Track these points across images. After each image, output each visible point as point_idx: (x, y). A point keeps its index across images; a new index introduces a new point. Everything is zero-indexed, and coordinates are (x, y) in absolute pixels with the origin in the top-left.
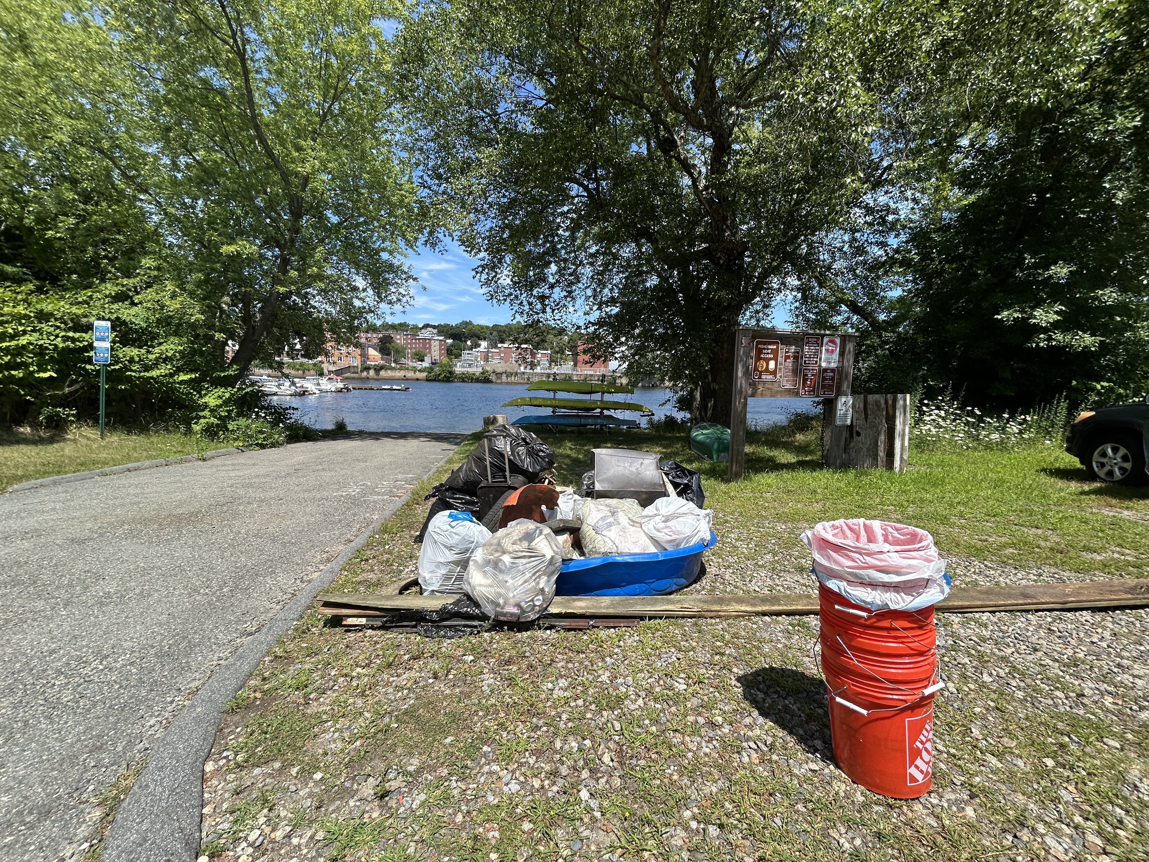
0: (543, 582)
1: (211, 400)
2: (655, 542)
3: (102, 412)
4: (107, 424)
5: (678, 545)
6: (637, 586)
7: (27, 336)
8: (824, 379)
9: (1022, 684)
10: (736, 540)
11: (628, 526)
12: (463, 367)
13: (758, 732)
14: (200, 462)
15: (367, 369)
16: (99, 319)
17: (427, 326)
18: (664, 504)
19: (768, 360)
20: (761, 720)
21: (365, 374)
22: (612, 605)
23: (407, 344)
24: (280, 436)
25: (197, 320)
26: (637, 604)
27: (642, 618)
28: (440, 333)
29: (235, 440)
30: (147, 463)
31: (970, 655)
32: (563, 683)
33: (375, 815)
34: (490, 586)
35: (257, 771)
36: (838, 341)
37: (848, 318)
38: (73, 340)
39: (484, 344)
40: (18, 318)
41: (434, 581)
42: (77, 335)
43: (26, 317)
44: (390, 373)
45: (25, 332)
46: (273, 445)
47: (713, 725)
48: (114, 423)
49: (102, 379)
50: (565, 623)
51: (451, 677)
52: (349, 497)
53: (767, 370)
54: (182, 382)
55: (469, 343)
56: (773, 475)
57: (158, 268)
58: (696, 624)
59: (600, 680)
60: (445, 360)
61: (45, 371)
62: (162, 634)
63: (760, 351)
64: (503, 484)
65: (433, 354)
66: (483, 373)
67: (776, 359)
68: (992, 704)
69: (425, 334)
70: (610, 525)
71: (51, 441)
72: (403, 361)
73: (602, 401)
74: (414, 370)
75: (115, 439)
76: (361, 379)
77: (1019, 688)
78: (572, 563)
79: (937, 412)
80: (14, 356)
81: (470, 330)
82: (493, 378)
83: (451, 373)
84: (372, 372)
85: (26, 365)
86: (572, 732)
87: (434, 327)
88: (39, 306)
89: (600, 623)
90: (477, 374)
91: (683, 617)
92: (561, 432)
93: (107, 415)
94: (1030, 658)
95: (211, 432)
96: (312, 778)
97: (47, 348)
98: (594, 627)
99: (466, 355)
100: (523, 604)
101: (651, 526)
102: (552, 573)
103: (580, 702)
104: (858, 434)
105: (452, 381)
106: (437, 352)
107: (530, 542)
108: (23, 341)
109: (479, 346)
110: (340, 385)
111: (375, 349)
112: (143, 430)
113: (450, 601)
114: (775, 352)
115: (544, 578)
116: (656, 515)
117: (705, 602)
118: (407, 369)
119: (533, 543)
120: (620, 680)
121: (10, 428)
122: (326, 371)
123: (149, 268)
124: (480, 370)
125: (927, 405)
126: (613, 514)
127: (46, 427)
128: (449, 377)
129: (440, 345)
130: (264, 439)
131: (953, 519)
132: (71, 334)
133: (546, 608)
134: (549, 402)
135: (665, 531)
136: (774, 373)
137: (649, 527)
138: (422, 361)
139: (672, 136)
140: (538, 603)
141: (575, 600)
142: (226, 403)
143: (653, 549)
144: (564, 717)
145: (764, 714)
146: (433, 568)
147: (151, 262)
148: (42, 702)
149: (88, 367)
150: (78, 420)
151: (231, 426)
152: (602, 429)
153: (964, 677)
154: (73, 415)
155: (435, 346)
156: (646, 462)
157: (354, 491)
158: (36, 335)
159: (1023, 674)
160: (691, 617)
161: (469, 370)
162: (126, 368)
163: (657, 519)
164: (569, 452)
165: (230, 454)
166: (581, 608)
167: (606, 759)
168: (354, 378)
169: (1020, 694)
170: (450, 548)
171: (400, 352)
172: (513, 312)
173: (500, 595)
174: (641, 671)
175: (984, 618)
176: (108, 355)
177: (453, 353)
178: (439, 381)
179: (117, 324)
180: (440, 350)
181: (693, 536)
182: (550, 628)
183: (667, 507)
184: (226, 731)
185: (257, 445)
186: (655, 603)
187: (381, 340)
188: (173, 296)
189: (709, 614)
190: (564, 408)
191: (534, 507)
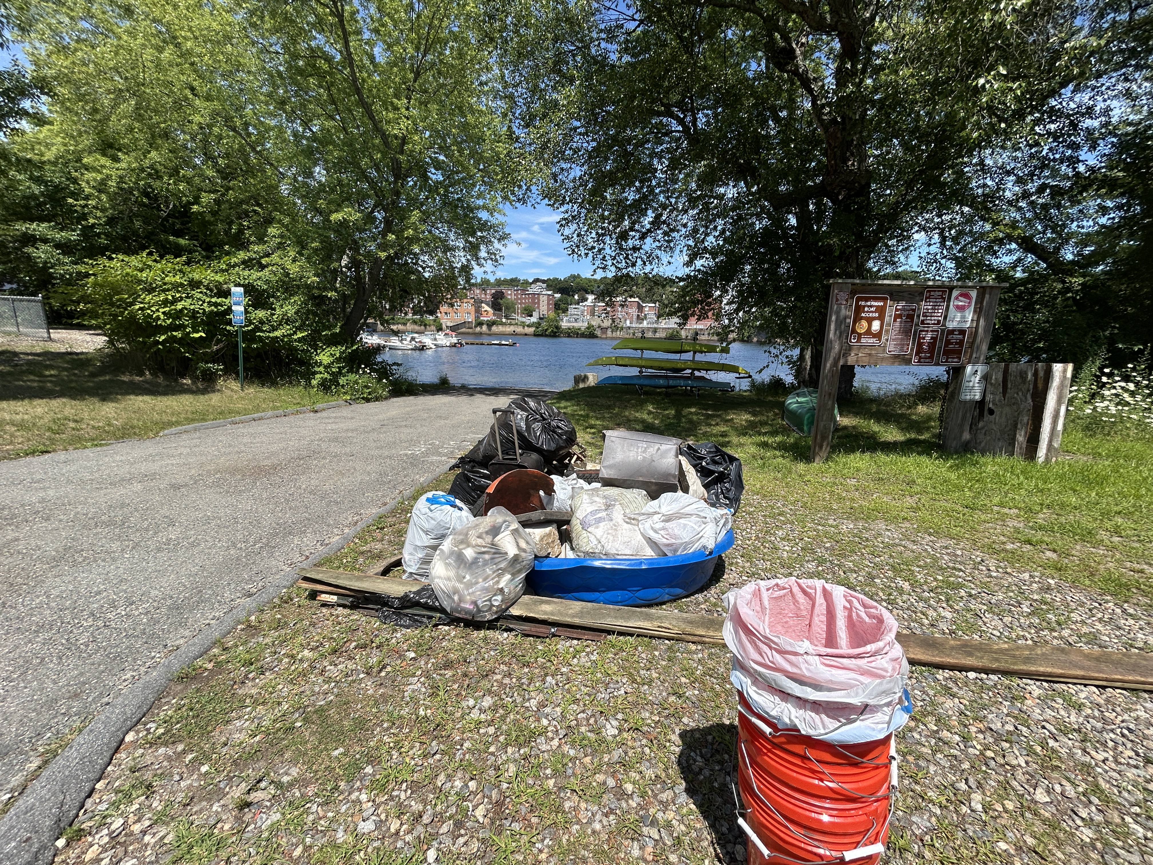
0: (505, 581)
1: (325, 358)
2: (653, 544)
3: (240, 368)
4: (246, 378)
5: (676, 551)
6: (619, 593)
7: (183, 302)
8: (948, 342)
9: (1099, 818)
10: (783, 539)
11: (621, 522)
12: (569, 321)
13: (670, 815)
14: (312, 414)
15: (480, 324)
16: (236, 286)
17: (537, 280)
18: (668, 500)
19: (870, 321)
20: (683, 798)
21: (478, 329)
22: (581, 614)
23: (518, 299)
24: (384, 390)
25: (313, 282)
26: (609, 615)
27: (609, 632)
28: (548, 288)
29: (345, 393)
30: (270, 413)
31: (1031, 752)
32: (487, 702)
33: (227, 827)
34: (449, 579)
35: (162, 750)
36: (974, 294)
37: (1019, 260)
38: (216, 305)
39: (591, 297)
40: (176, 286)
41: (412, 563)
42: (219, 300)
43: (182, 285)
44: (500, 329)
45: (181, 299)
46: (377, 399)
47: (621, 794)
48: (251, 377)
49: (239, 339)
50: (527, 627)
51: (383, 674)
52: (413, 457)
53: (869, 332)
54: (299, 340)
55: (576, 297)
56: (867, 455)
57: (282, 236)
58: (670, 648)
59: (527, 704)
60: (552, 314)
61: (198, 332)
62: (185, 586)
63: (859, 309)
64: (513, 462)
65: (542, 308)
66: (588, 328)
67: (881, 318)
68: (1030, 841)
69: (535, 289)
70: (600, 520)
71: (204, 392)
72: (514, 315)
73: (693, 361)
74: (523, 325)
75: (251, 390)
76: (475, 334)
77: (1089, 822)
78: (547, 561)
79: (1123, 384)
80: (174, 319)
81: (578, 283)
82: (598, 332)
83: (558, 327)
84: (485, 328)
85: (184, 327)
86: (464, 767)
87: (543, 282)
88: (190, 276)
89: (562, 631)
90: (583, 329)
91: (660, 638)
92: (646, 393)
93: (245, 369)
94: (1131, 773)
95: (325, 386)
96: (199, 770)
97: (198, 312)
98: (554, 635)
99: (572, 310)
100: (479, 602)
101: (647, 525)
102: (519, 571)
103: (491, 730)
104: (991, 412)
105: (559, 336)
106: (546, 307)
107: (495, 536)
108: (179, 306)
109: (586, 300)
110: (454, 340)
111: (488, 305)
112: (274, 384)
113: (415, 589)
114: (881, 311)
115: (508, 577)
116: (656, 513)
117: (691, 622)
118: (516, 324)
119: (496, 539)
120: (548, 710)
121: (176, 381)
122: (444, 326)
123: (274, 236)
124: (586, 324)
125: (1110, 375)
126: (608, 507)
127: (203, 380)
128: (555, 332)
129: (549, 300)
130: (370, 393)
131: (1103, 535)
132: (213, 300)
133: (507, 609)
134: (635, 362)
135: (662, 532)
136: (878, 335)
137: (646, 525)
138: (531, 316)
139: (790, 44)
140: (496, 603)
141: (542, 602)
142: (338, 360)
143: (649, 553)
144: (467, 744)
145: (690, 791)
146: (412, 550)
147: (275, 230)
148: (64, 641)
149: (228, 328)
150: (225, 374)
151: (342, 381)
152: (691, 391)
153: (1005, 786)
154: (221, 370)
155: (544, 300)
156: (664, 447)
157: (419, 450)
158: (189, 301)
159: (1107, 800)
160: (669, 639)
161: (576, 325)
162: (258, 329)
163: (656, 517)
164: (645, 416)
165: (339, 406)
166: (545, 613)
167: (479, 813)
168: (468, 333)
169: (1087, 834)
170: (427, 532)
171: (510, 308)
172: (595, 267)
173: (456, 591)
174: (576, 701)
175: (1082, 695)
176: (243, 317)
177: (560, 307)
178: (546, 336)
179: (249, 289)
180: (548, 304)
181: (693, 543)
182: (509, 630)
183: (670, 504)
184: (163, 700)
185: (363, 398)
186: (628, 619)
187: (494, 296)
188: (294, 261)
189: (690, 638)
190: (651, 368)
191: (532, 492)
